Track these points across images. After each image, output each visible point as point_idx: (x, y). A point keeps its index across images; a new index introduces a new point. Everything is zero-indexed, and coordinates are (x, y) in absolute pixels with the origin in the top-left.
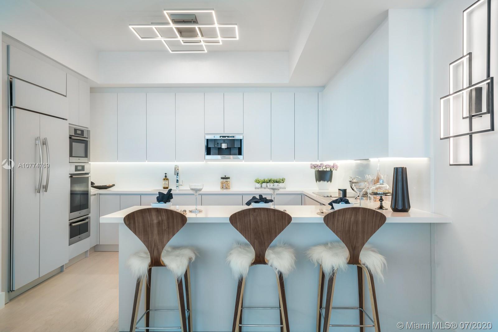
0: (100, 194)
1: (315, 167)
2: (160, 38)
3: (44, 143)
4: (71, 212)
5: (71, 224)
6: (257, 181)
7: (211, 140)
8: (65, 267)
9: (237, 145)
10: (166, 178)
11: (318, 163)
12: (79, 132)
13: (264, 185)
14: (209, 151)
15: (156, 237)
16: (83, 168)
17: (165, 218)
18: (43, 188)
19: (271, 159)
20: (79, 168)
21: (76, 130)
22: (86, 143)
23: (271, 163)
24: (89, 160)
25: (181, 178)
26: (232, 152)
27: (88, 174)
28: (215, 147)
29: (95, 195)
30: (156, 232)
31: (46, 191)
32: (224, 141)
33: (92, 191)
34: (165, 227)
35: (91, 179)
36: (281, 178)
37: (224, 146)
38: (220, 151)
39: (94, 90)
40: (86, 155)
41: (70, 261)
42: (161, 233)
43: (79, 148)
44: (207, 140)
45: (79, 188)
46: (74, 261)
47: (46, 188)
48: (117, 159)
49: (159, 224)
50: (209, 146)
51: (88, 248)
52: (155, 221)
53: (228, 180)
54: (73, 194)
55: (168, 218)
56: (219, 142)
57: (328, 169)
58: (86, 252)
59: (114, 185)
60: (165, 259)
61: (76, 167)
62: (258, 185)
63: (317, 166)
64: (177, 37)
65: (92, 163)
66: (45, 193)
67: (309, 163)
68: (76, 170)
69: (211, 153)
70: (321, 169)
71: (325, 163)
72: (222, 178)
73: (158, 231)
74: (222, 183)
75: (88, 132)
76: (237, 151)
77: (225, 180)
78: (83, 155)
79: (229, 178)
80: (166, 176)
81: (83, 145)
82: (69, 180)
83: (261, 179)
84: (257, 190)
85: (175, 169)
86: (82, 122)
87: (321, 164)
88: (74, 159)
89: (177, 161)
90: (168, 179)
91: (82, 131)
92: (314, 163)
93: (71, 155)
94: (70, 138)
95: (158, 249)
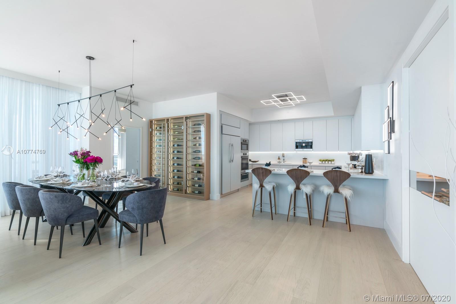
0: (253, 164)
1: (349, 154)
2: (273, 103)
3: (232, 145)
4: (242, 170)
5: (241, 174)
6: (320, 160)
7: (298, 142)
8: (239, 190)
9: (310, 144)
10: (279, 159)
11: (351, 152)
12: (244, 141)
13: (324, 162)
14: (297, 147)
15: (261, 177)
16: (246, 154)
17: (264, 171)
18: (231, 161)
19: (326, 150)
20: (245, 154)
21: (243, 140)
22: (247, 145)
23: (326, 152)
24: (249, 151)
25: (285, 158)
26: (308, 147)
27: (248, 156)
28: (300, 145)
29: (251, 164)
30: (261, 175)
31: (233, 162)
32: (304, 143)
33: (250, 163)
34: (264, 174)
35: (249, 158)
36: (332, 159)
37: (304, 145)
38: (302, 147)
39: (250, 124)
40: (247, 149)
41: (241, 188)
42: (263, 176)
43: (245, 147)
44: (296, 142)
45: (244, 162)
46: (243, 188)
47: (232, 161)
48: (260, 151)
49: (262, 173)
50: (297, 145)
51: (248, 184)
52: (261, 172)
53: (306, 160)
54: (242, 164)
55: (265, 171)
56: (302, 143)
57: (357, 155)
58: (247, 185)
59: (258, 161)
60: (264, 185)
61: (244, 154)
62: (321, 162)
63: (351, 153)
64: (280, 102)
65: (250, 152)
66: (233, 163)
67: (347, 152)
68: (244, 155)
69: (298, 148)
70: (353, 155)
71: (356, 152)
72: (303, 159)
73: (262, 175)
74: (303, 161)
75: (248, 140)
76: (310, 147)
77: (305, 160)
78: (246, 149)
79: (307, 159)
80: (279, 158)
81: (246, 145)
82: (241, 158)
83: (322, 159)
84: (320, 164)
85: (282, 154)
86: (246, 137)
87: (353, 153)
88: (243, 151)
89: (283, 151)
90: (280, 159)
91: (246, 140)
92: (349, 152)
93: (242, 149)
94: (241, 143)
95: (262, 181)
